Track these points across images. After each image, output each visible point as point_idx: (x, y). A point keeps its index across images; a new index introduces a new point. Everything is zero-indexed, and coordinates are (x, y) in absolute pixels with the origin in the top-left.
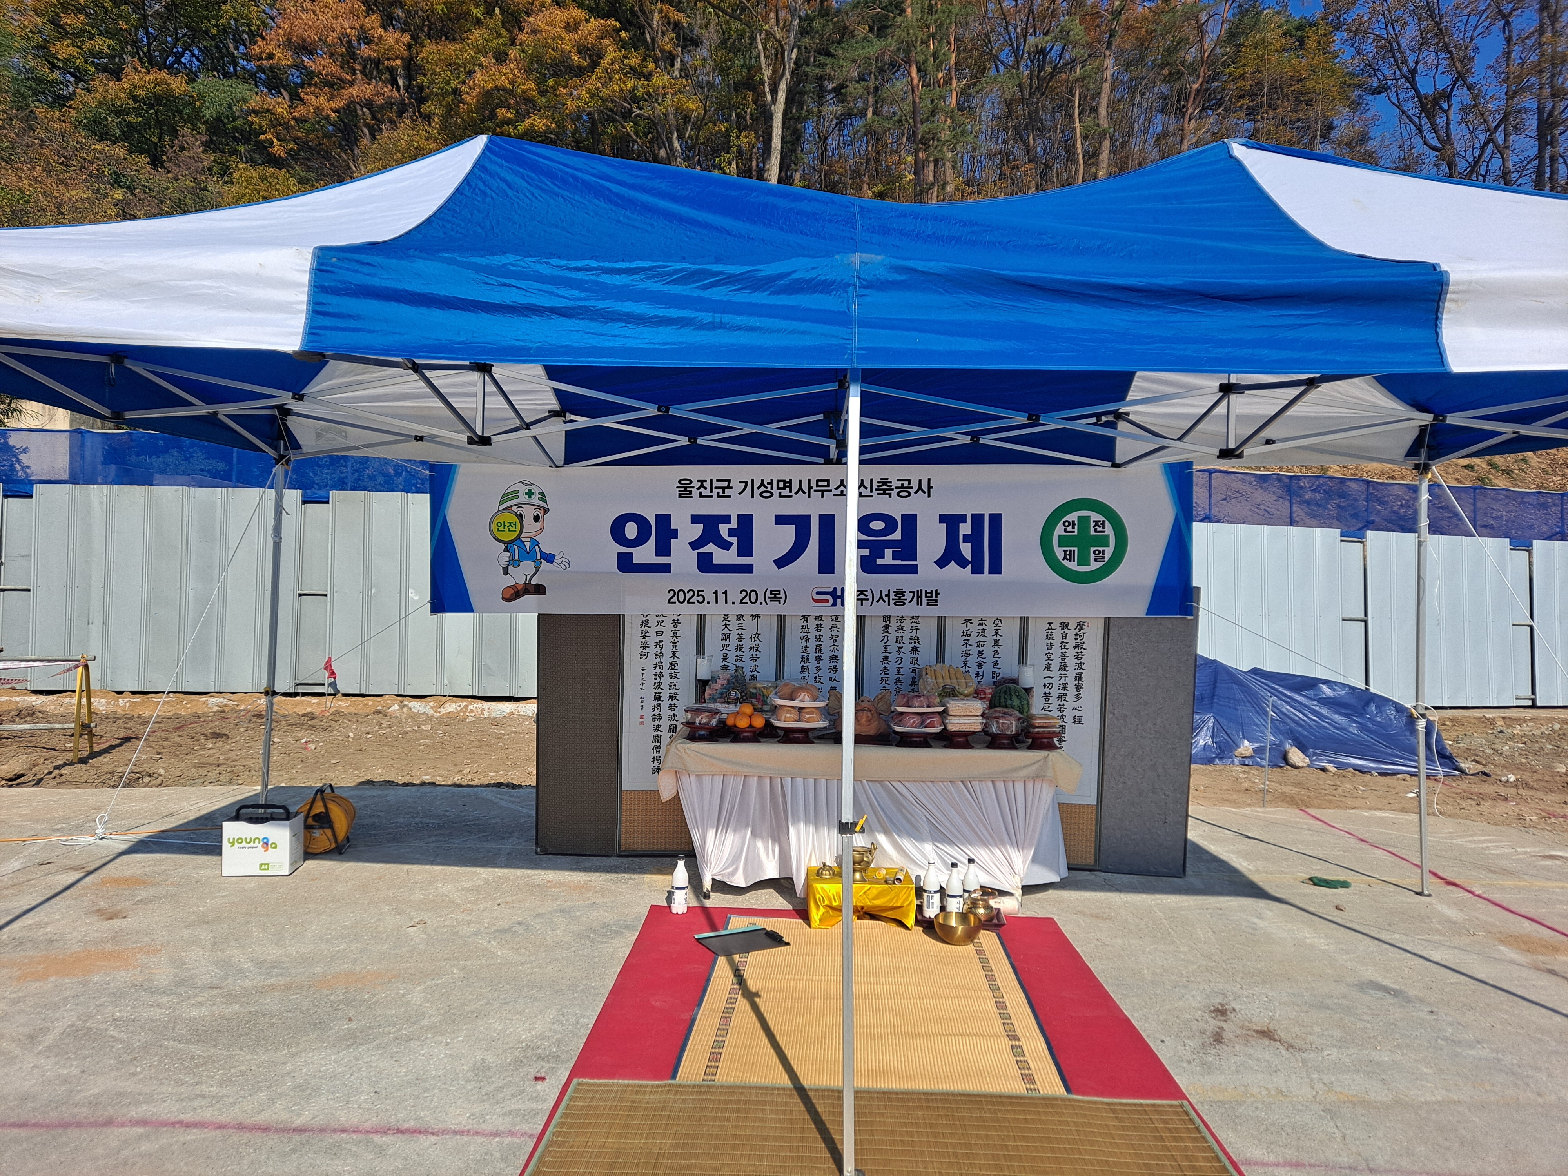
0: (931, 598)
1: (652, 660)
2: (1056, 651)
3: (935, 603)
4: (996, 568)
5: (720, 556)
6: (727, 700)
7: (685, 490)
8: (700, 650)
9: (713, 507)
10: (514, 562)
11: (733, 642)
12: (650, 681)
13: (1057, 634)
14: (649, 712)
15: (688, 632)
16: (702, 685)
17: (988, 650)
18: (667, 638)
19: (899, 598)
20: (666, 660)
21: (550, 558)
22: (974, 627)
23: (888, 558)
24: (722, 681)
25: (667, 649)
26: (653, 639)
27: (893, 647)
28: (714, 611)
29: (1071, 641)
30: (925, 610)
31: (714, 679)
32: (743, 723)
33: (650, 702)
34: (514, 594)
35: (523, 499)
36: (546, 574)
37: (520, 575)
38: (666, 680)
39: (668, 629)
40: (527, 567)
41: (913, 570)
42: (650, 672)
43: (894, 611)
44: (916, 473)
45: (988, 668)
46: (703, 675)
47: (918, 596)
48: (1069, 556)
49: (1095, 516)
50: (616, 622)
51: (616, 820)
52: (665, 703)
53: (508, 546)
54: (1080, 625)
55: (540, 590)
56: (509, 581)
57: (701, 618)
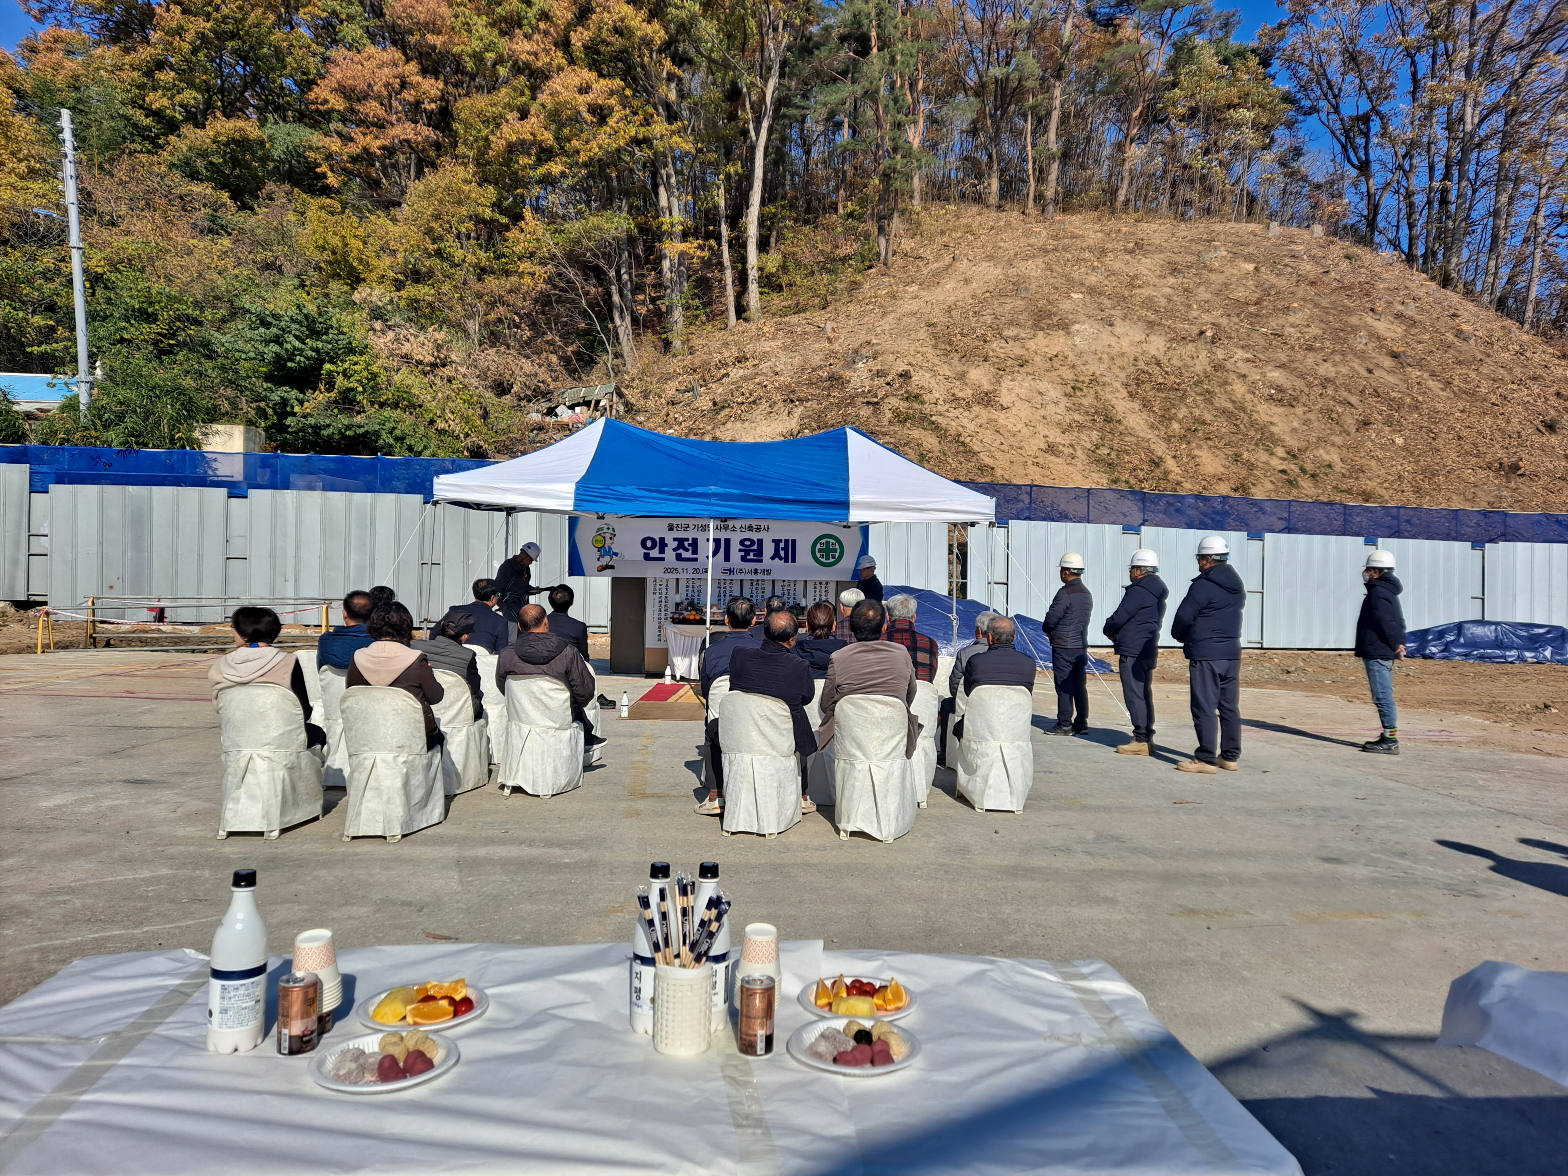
0: (768, 572)
1: (658, 595)
2: (818, 593)
3: (769, 574)
4: (794, 561)
5: (685, 555)
6: (687, 610)
7: (671, 528)
8: (677, 592)
9: (682, 535)
10: (602, 556)
11: (690, 589)
12: (657, 604)
13: (818, 586)
14: (656, 617)
15: (672, 584)
16: (678, 605)
17: (792, 593)
18: (664, 587)
19: (756, 572)
20: (664, 596)
21: (616, 554)
22: (786, 584)
23: (751, 556)
24: (686, 603)
25: (664, 591)
26: (658, 587)
27: (754, 591)
28: (682, 576)
29: (823, 589)
30: (766, 577)
31: (682, 603)
32: (692, 617)
33: (657, 612)
34: (602, 569)
35: (605, 530)
36: (615, 561)
37: (605, 560)
38: (663, 604)
39: (664, 583)
40: (607, 558)
41: (761, 561)
42: (657, 601)
43: (754, 577)
44: (763, 523)
45: (791, 600)
46: (678, 601)
47: (763, 571)
48: (822, 556)
49: (832, 541)
50: (643, 581)
51: (642, 660)
52: (663, 613)
53: (599, 549)
54: (827, 583)
55: (612, 567)
56: (600, 564)
57: (677, 580)
